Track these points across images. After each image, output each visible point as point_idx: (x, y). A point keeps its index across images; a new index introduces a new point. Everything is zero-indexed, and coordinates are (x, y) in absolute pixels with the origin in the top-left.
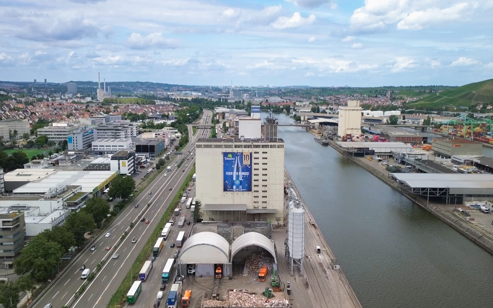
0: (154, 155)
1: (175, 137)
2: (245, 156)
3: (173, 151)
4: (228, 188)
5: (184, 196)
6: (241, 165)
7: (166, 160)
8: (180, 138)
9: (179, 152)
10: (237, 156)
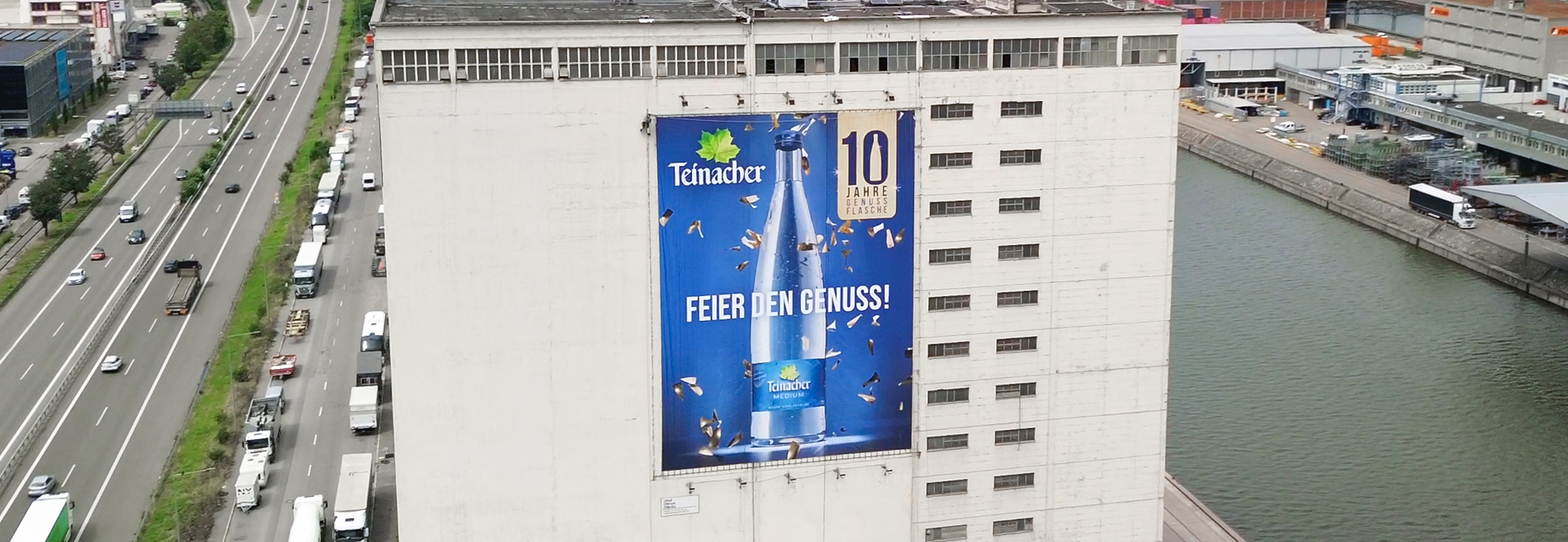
0: (24, 124)
1: (150, 21)
2: (851, 141)
3: (145, 94)
4: (705, 440)
5: (252, 444)
6: (825, 231)
7: (98, 156)
8: (182, 25)
9: (184, 105)
10: (789, 149)
